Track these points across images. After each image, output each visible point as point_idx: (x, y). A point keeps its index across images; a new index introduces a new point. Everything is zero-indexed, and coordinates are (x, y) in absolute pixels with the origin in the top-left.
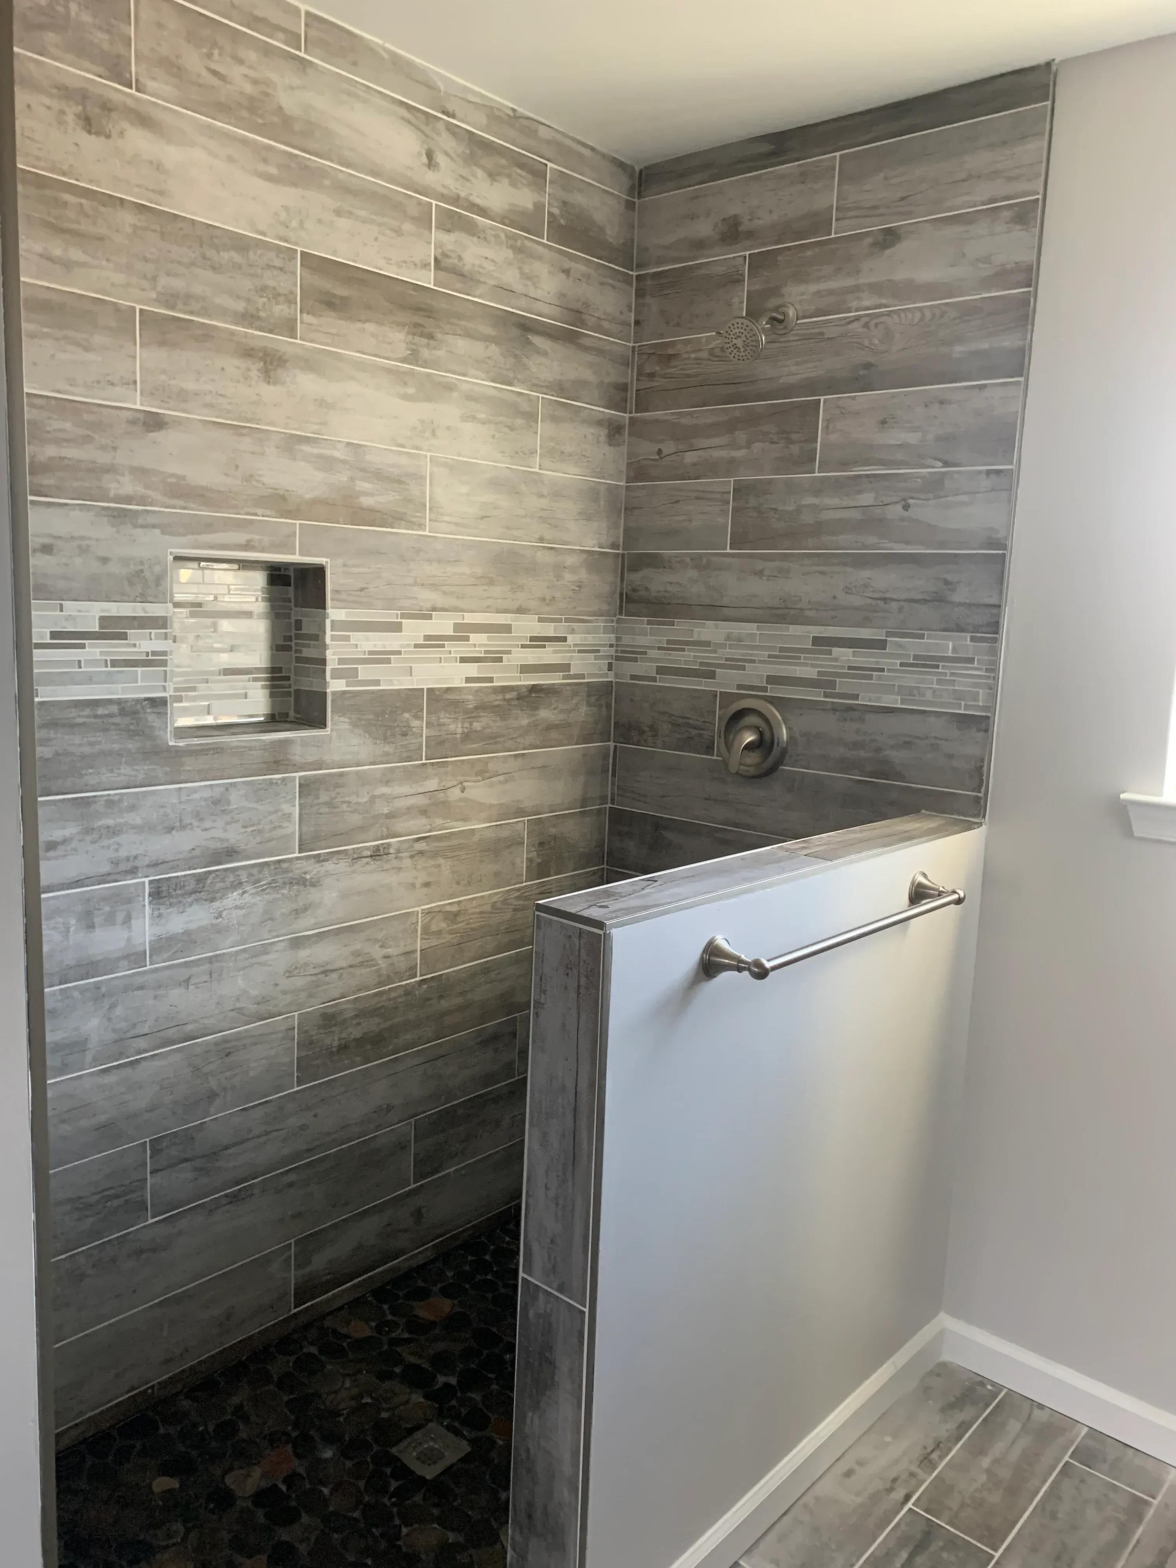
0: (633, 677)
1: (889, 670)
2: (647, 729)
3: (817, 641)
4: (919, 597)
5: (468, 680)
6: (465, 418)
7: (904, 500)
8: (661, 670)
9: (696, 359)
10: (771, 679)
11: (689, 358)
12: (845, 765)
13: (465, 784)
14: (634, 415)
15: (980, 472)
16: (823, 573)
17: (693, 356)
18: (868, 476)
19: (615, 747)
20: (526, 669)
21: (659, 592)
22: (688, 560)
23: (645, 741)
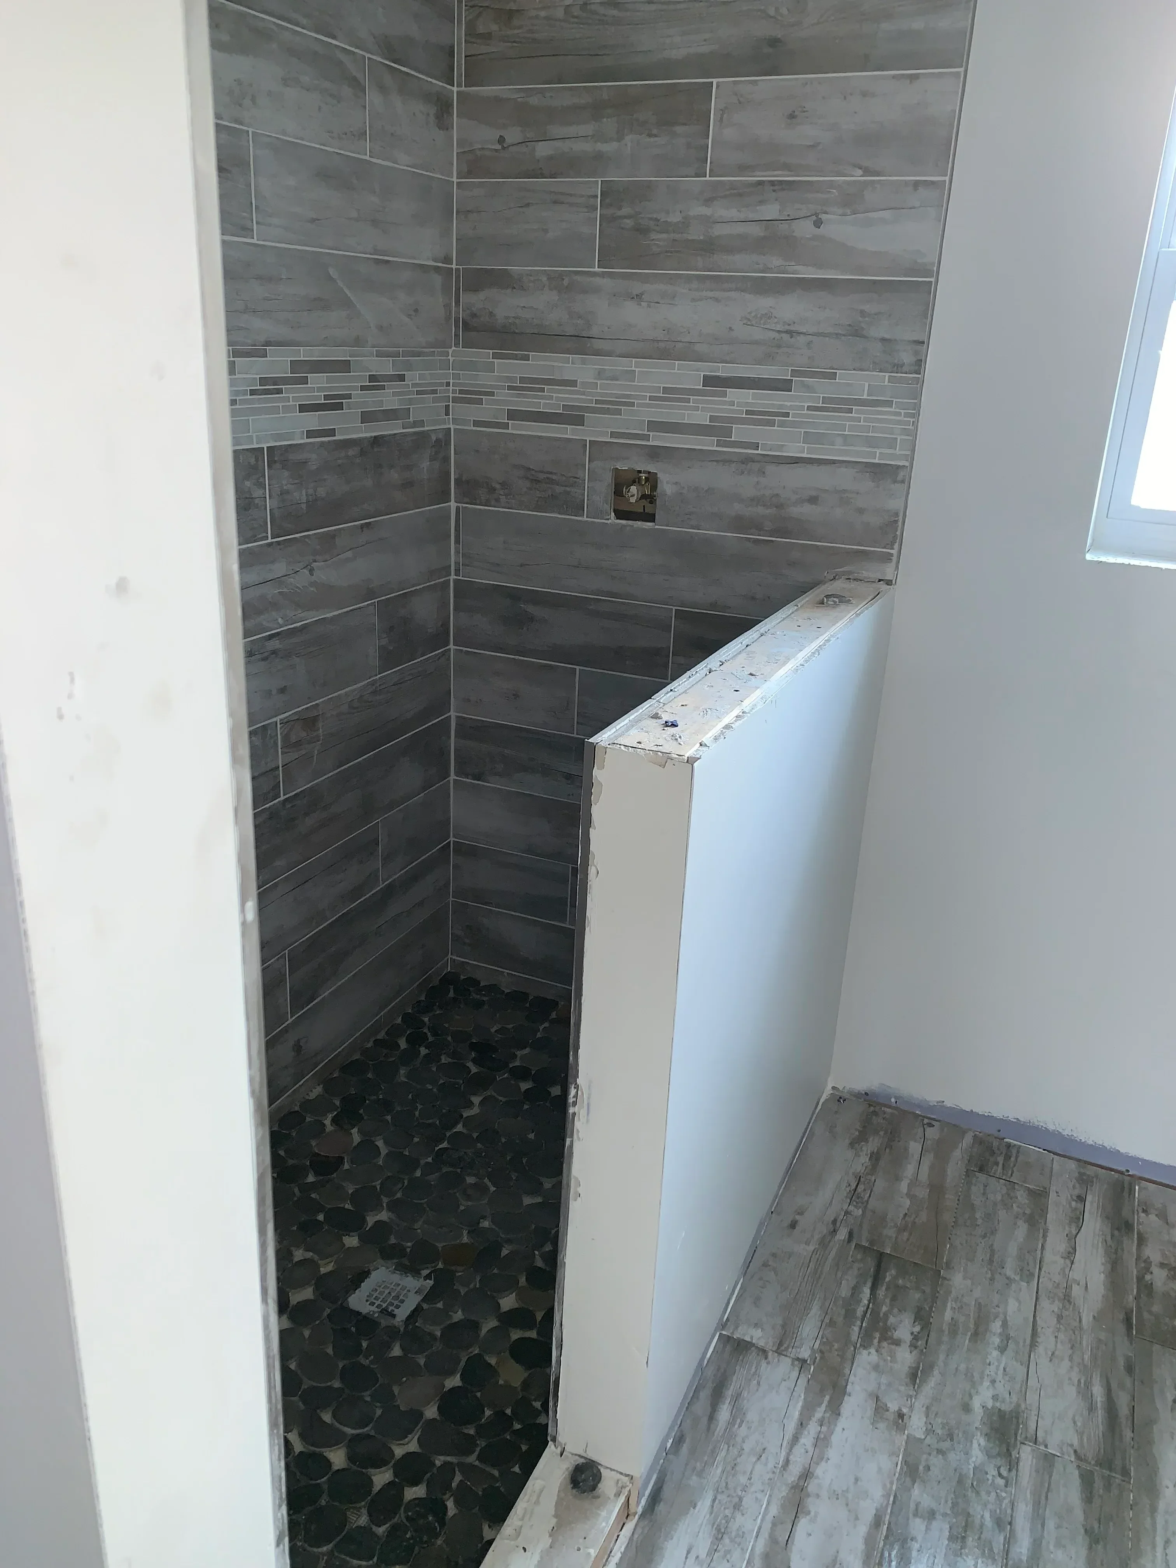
0: (476, 423)
1: (794, 416)
2: (498, 486)
3: (709, 381)
4: (830, 330)
5: (310, 434)
6: (285, 82)
7: (816, 215)
8: (513, 415)
9: (547, 18)
10: (654, 426)
11: (537, 17)
12: (740, 524)
13: (314, 565)
14: (463, 88)
15: (906, 183)
16: (717, 300)
17: (543, 14)
18: (772, 183)
19: (458, 508)
20: (367, 417)
21: (507, 318)
22: (544, 279)
23: (497, 500)
